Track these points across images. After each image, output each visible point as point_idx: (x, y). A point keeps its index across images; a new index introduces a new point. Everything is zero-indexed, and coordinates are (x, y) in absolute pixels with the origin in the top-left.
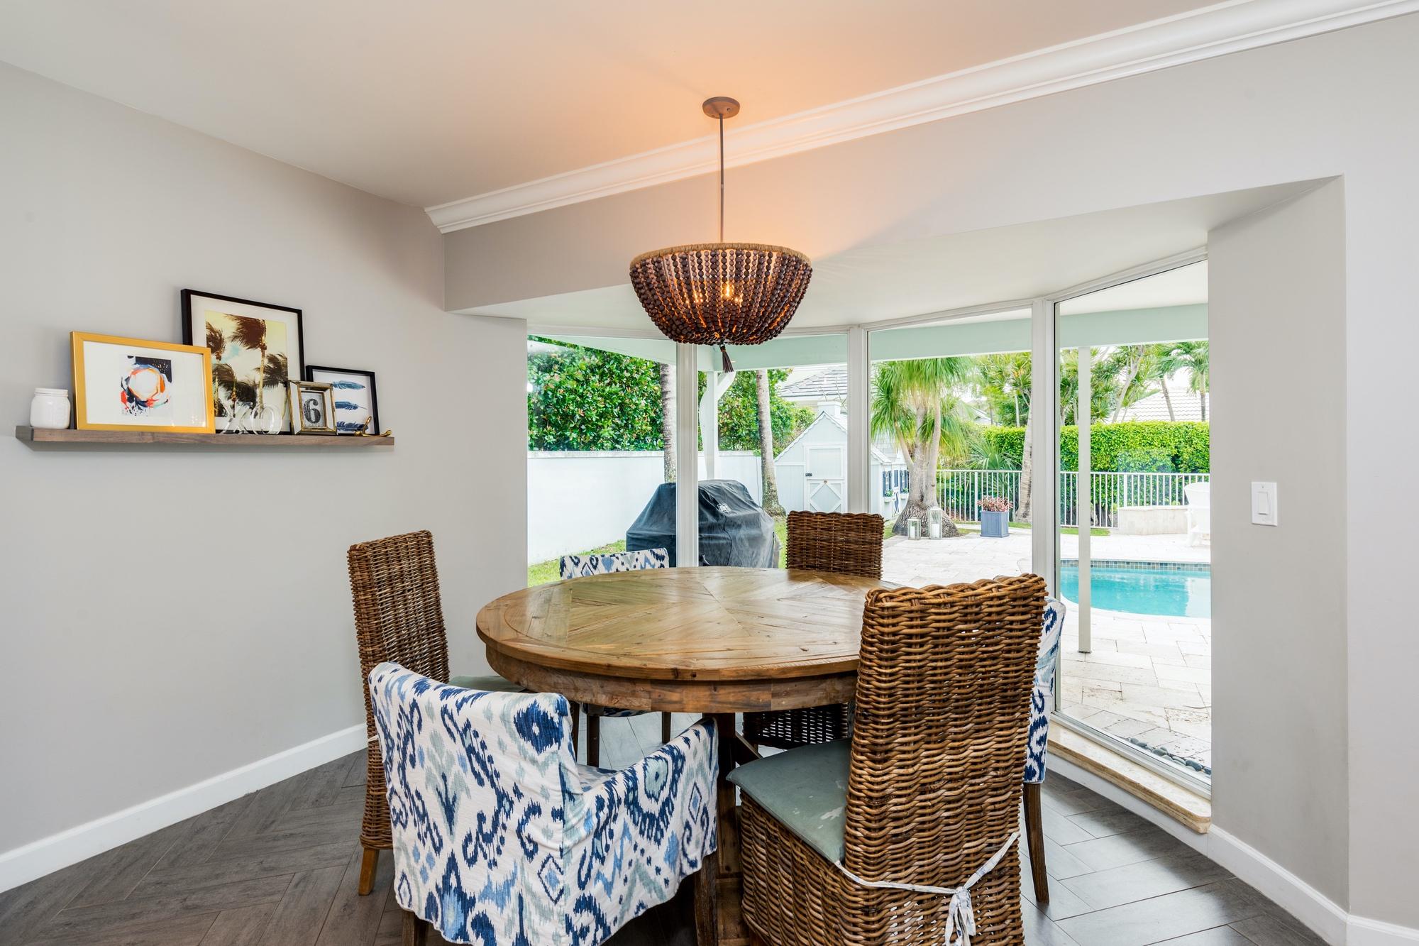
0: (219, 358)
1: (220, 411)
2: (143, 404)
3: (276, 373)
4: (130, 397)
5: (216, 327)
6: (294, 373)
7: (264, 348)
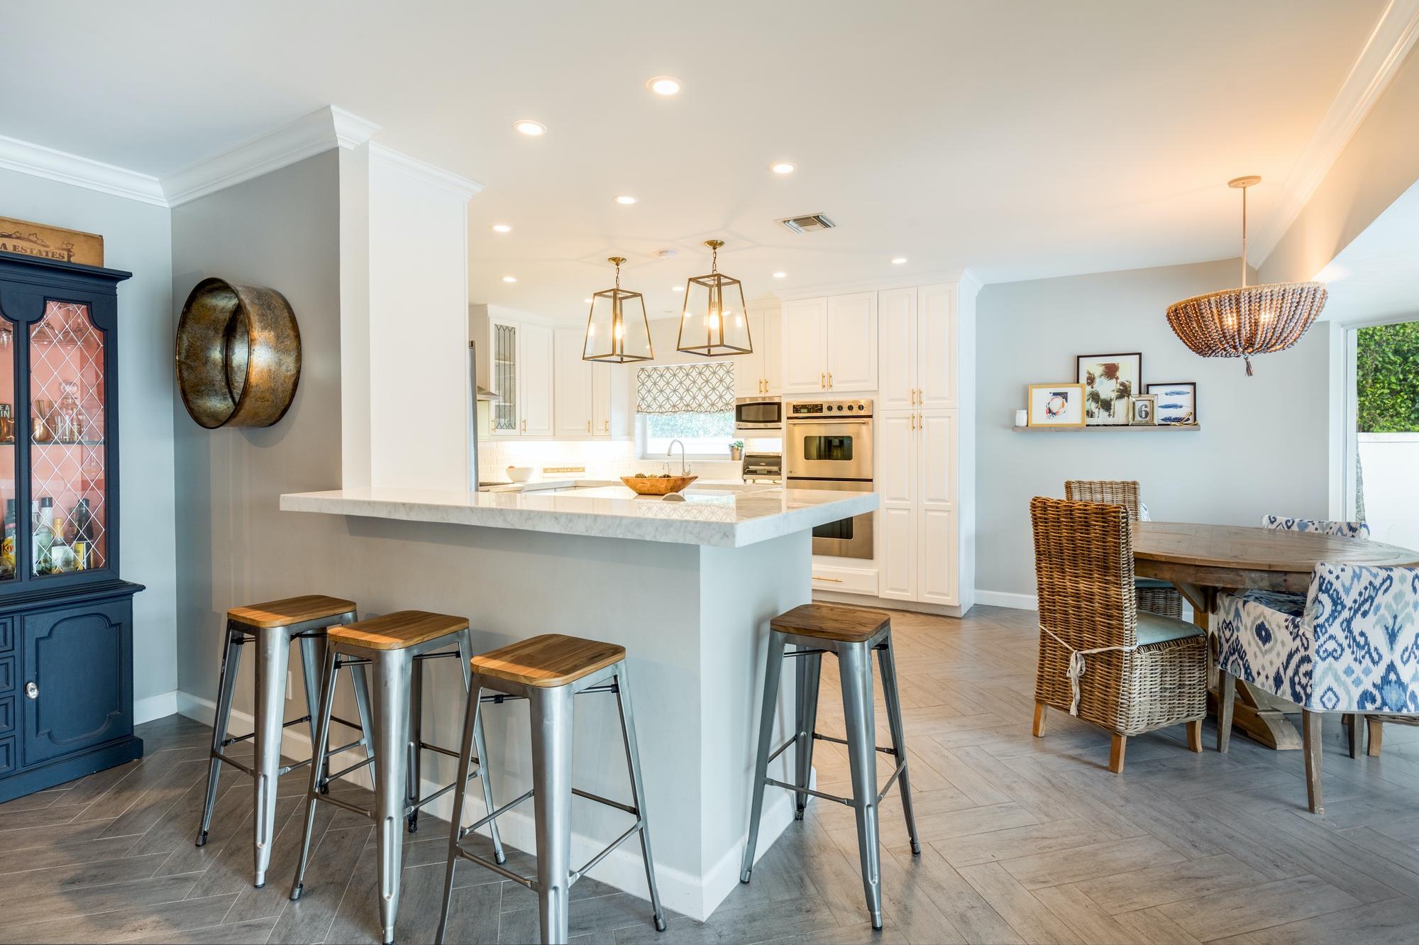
0: (1092, 388)
1: (1090, 414)
2: (1055, 414)
3: (1124, 392)
4: (1050, 411)
5: (1091, 372)
6: (1134, 390)
7: (1117, 378)
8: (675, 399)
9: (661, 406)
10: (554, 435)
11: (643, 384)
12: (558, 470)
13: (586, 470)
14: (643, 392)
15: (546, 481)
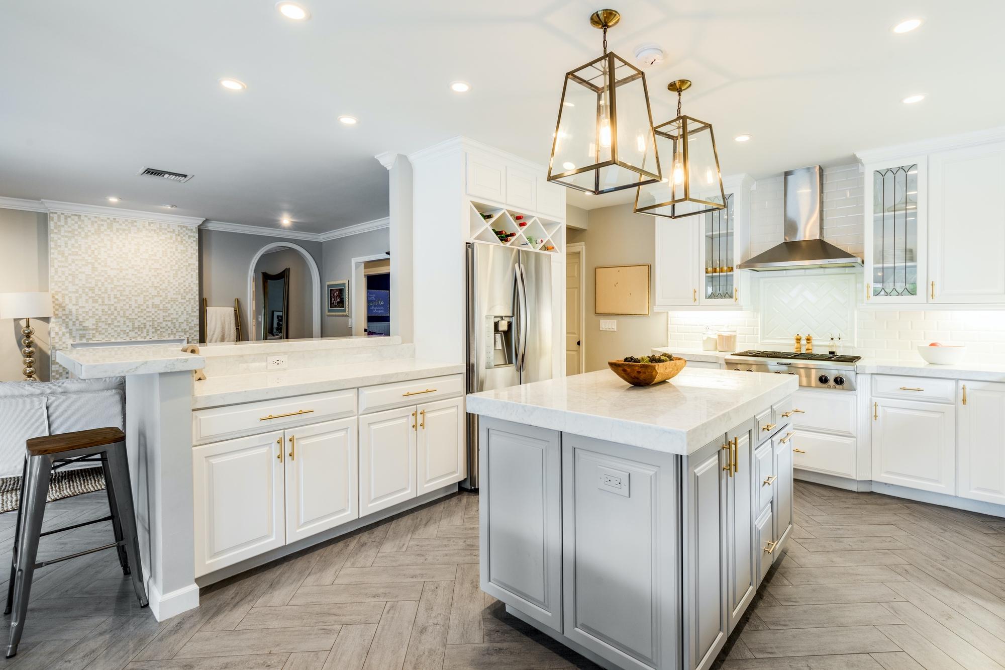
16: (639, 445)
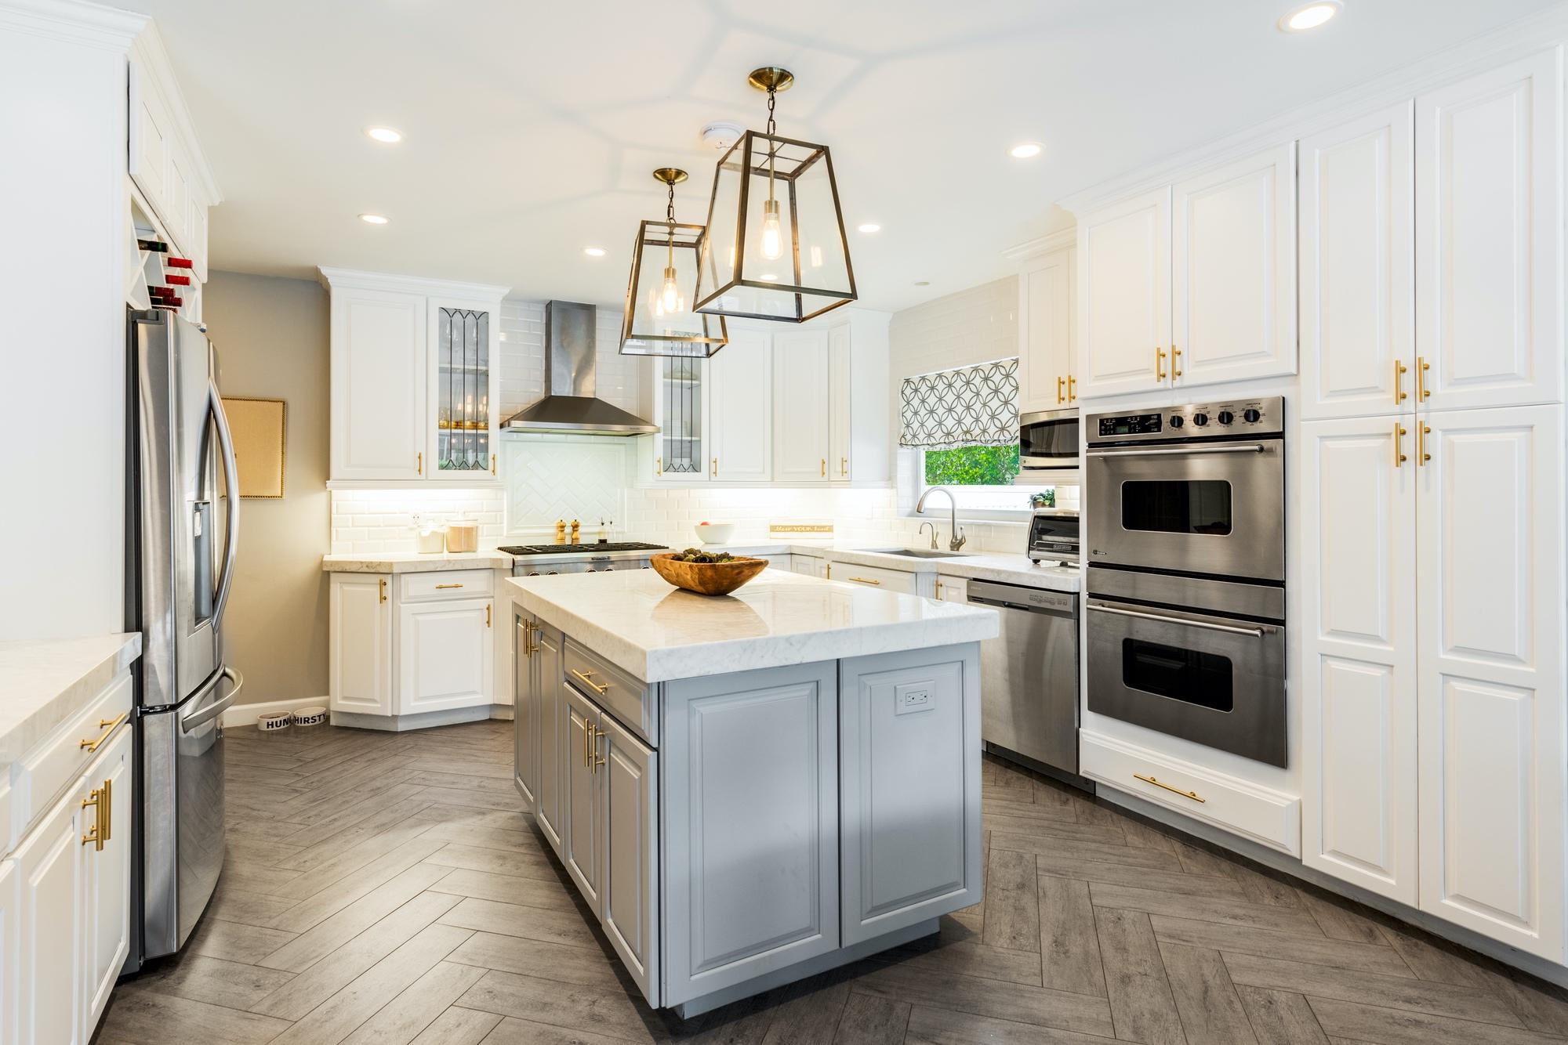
8: (950, 423)
9: (929, 435)
10: (773, 480)
11: (908, 403)
12: (792, 529)
13: (835, 529)
14: (909, 414)
15: (774, 543)
16: (954, 642)
